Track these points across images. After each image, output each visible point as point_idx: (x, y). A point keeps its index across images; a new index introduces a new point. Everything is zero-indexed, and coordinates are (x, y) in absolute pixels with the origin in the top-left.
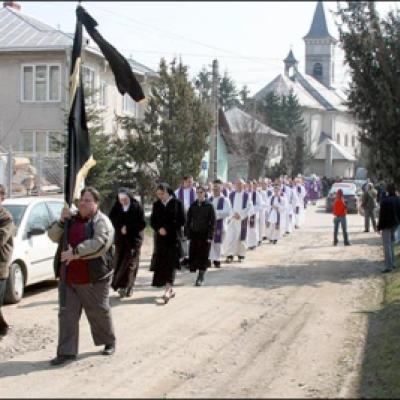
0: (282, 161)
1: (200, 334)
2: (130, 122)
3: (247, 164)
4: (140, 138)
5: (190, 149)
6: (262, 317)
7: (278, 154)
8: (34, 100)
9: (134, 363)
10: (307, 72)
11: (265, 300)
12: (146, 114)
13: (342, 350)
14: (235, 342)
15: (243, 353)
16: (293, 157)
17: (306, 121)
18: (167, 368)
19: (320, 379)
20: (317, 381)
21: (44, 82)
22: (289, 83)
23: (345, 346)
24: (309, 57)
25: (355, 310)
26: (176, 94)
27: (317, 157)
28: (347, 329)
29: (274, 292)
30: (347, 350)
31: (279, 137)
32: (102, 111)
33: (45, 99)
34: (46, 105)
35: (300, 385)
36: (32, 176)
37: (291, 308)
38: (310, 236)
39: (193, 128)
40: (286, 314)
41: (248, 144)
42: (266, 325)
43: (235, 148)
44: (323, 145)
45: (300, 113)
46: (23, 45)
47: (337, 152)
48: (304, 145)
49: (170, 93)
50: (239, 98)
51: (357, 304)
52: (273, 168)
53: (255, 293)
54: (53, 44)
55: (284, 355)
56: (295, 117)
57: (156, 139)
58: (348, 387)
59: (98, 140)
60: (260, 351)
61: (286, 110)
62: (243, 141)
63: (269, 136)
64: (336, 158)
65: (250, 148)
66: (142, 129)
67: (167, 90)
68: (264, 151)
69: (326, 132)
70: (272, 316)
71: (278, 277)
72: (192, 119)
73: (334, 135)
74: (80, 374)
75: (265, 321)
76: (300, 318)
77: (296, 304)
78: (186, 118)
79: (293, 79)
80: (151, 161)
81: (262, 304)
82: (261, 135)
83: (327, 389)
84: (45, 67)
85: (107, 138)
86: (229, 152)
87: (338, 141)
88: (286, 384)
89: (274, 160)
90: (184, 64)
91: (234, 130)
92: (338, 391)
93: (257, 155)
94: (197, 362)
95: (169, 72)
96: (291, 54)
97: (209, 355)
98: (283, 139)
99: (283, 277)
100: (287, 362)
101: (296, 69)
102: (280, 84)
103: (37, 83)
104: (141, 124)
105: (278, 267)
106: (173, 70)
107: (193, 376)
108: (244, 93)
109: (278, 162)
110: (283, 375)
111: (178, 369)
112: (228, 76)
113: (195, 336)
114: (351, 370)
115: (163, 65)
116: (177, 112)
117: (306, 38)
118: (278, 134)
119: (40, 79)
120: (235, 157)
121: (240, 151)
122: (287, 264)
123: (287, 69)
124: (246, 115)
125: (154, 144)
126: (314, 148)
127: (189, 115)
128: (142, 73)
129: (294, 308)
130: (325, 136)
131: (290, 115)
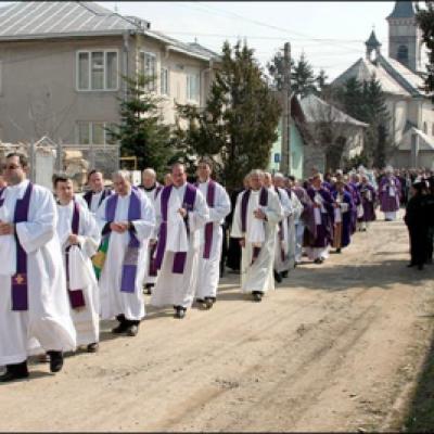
0: (362, 153)
1: (250, 340)
2: (191, 110)
3: (324, 156)
4: (202, 129)
5: (256, 140)
6: (321, 321)
7: (358, 145)
8: (90, 89)
9: (174, 371)
10: (391, 55)
11: (328, 303)
12: (208, 102)
13: (403, 358)
14: (289, 348)
15: (294, 360)
16: (374, 148)
17: (390, 109)
18: (209, 377)
19: (375, 389)
20: (370, 391)
21: (101, 70)
22: (371, 68)
23: (408, 354)
24: (392, 39)
25: (425, 314)
26: (242, 81)
27: (401, 148)
28: (412, 335)
29: (339, 294)
30: (410, 358)
31: (360, 126)
32: (162, 99)
33: (102, 88)
34: (103, 94)
35: (352, 396)
36: (84, 171)
37: (355, 312)
38: (388, 233)
39: (259, 117)
40: (349, 318)
41: (324, 134)
42: (325, 331)
43: (310, 138)
44: (409, 134)
45: (384, 100)
46: (78, 29)
47: (423, 142)
48: (387, 135)
49: (234, 80)
50: (316, 84)
51: (428, 307)
52: (353, 160)
53: (318, 295)
54: (110, 28)
55: (339, 362)
56: (377, 104)
57: (220, 129)
58: (403, 398)
59: (156, 132)
60: (313, 359)
61: (368, 96)
62: (319, 131)
63: (348, 125)
64: (423, 148)
65: (327, 139)
66: (205, 118)
67: (232, 76)
68: (342, 141)
69: (412, 120)
70: (333, 320)
71: (345, 279)
72: (258, 106)
73: (421, 124)
74: (113, 382)
75: (324, 325)
76: (364, 323)
77: (360, 308)
78: (251, 106)
79: (375, 63)
80: (215, 152)
81: (325, 308)
82: (338, 124)
83: (380, 400)
84: (101, 54)
85: (167, 129)
86: (305, 143)
87: (425, 131)
88: (336, 395)
89: (354, 152)
90: (249, 48)
91: (309, 119)
92: (392, 403)
93: (334, 147)
94: (243, 370)
95: (233, 56)
96: (373, 36)
97: (256, 363)
98: (364, 128)
99: (352, 279)
100: (342, 371)
101: (378, 53)
102: (360, 68)
103: (94, 70)
104: (203, 113)
105: (346, 267)
106: (237, 54)
107: (237, 386)
108: (321, 79)
109: (359, 153)
110: (334, 384)
111: (221, 378)
112: (305, 60)
113: (244, 342)
114: (410, 380)
115: (226, 49)
116: (243, 100)
117: (389, 19)
118: (358, 123)
119: (97, 66)
120: (310, 149)
121: (317, 142)
122: (358, 264)
123: (369, 52)
124: (322, 102)
125: (217, 135)
126: (398, 138)
127: (255, 103)
128: (208, 59)
129: (358, 312)
130: (410, 124)
131: (372, 102)
